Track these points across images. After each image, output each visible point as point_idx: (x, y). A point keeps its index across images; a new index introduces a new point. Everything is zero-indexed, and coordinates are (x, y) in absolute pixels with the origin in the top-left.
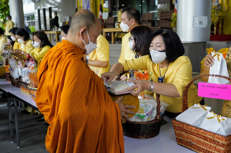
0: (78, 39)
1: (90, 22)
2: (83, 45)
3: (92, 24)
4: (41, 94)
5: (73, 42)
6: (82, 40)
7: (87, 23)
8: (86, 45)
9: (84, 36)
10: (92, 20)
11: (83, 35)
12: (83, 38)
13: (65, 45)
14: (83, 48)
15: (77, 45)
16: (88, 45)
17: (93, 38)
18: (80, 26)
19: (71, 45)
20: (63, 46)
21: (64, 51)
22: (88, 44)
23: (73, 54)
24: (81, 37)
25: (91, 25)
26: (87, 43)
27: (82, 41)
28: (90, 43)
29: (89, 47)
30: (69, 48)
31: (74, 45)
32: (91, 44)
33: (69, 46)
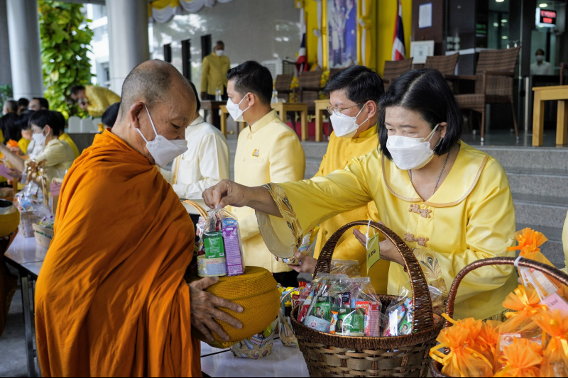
0: (131, 127)
1: (154, 87)
2: (142, 143)
3: (160, 94)
5: (121, 136)
6: (138, 129)
7: (146, 91)
8: (148, 143)
9: (141, 121)
10: (159, 83)
11: (138, 120)
12: (138, 126)
13: (102, 141)
14: (143, 148)
15: (129, 142)
16: (153, 143)
17: (164, 127)
18: (133, 98)
19: (112, 142)
22: (152, 139)
24: (133, 124)
25: (157, 95)
26: (150, 138)
27: (138, 133)
28: (157, 136)
29: (155, 147)
30: (105, 146)
31: (120, 141)
32: (159, 139)
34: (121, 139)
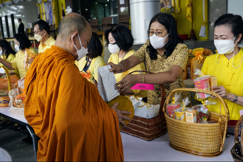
0: (70, 44)
1: (81, 26)
2: (75, 51)
3: (84, 28)
4: (29, 105)
5: (64, 48)
6: (74, 45)
7: (78, 27)
8: (78, 51)
9: (76, 41)
10: (83, 24)
11: (74, 40)
13: (56, 51)
14: (75, 54)
15: (68, 50)
16: (80, 51)
17: (85, 43)
18: (71, 30)
19: (62, 51)
20: (54, 52)
21: (56, 57)
23: (66, 61)
24: (73, 43)
25: (82, 29)
26: (79, 49)
27: (74, 47)
28: (82, 48)
30: (61, 54)
31: (65, 51)
33: (60, 52)
34: (66, 50)
